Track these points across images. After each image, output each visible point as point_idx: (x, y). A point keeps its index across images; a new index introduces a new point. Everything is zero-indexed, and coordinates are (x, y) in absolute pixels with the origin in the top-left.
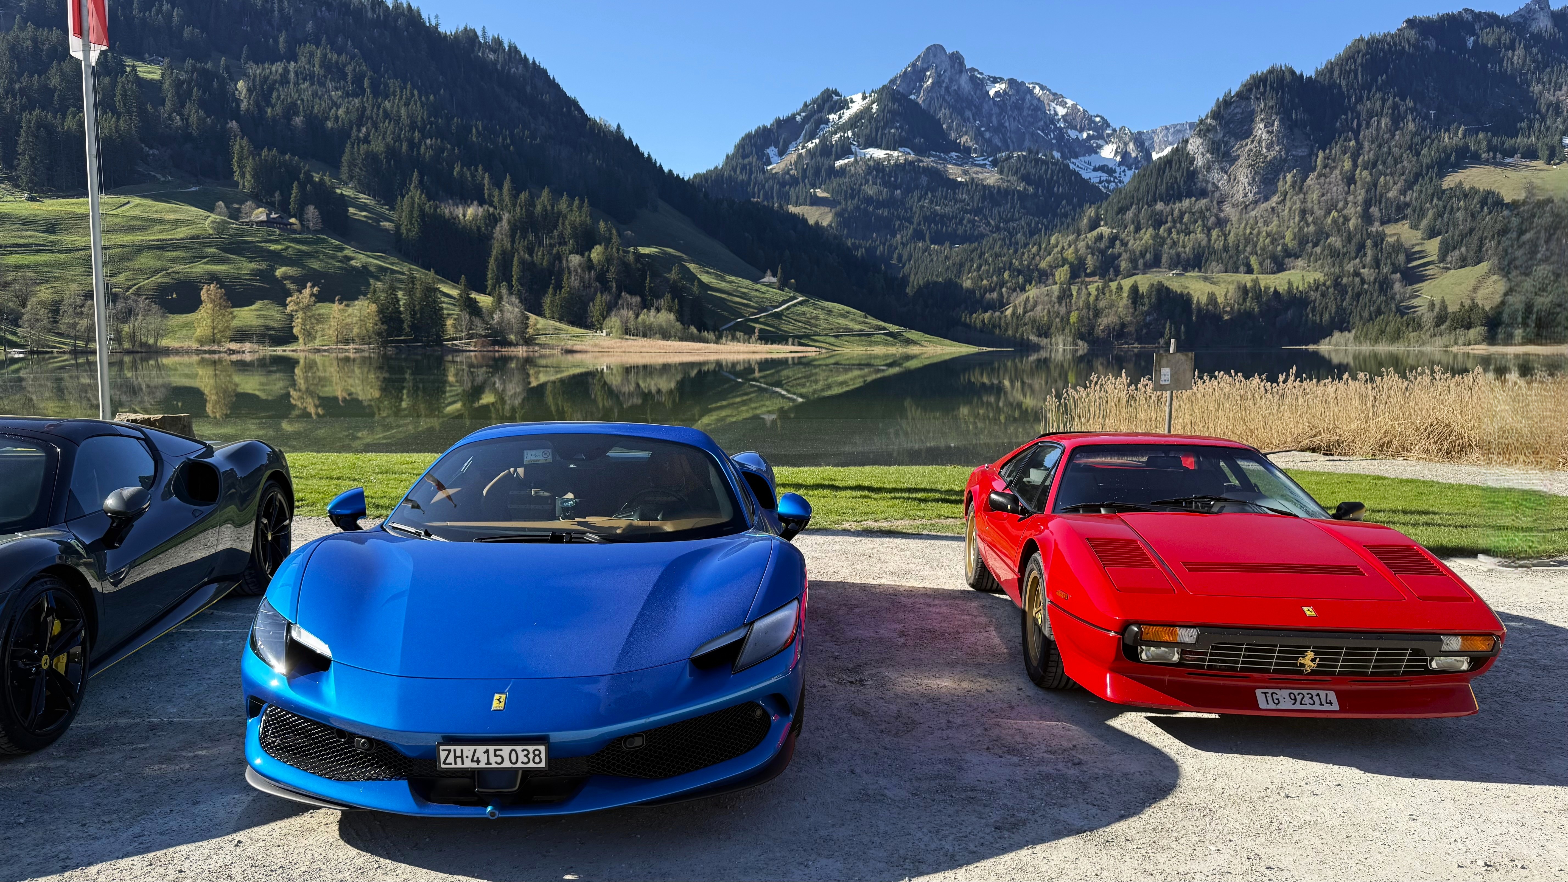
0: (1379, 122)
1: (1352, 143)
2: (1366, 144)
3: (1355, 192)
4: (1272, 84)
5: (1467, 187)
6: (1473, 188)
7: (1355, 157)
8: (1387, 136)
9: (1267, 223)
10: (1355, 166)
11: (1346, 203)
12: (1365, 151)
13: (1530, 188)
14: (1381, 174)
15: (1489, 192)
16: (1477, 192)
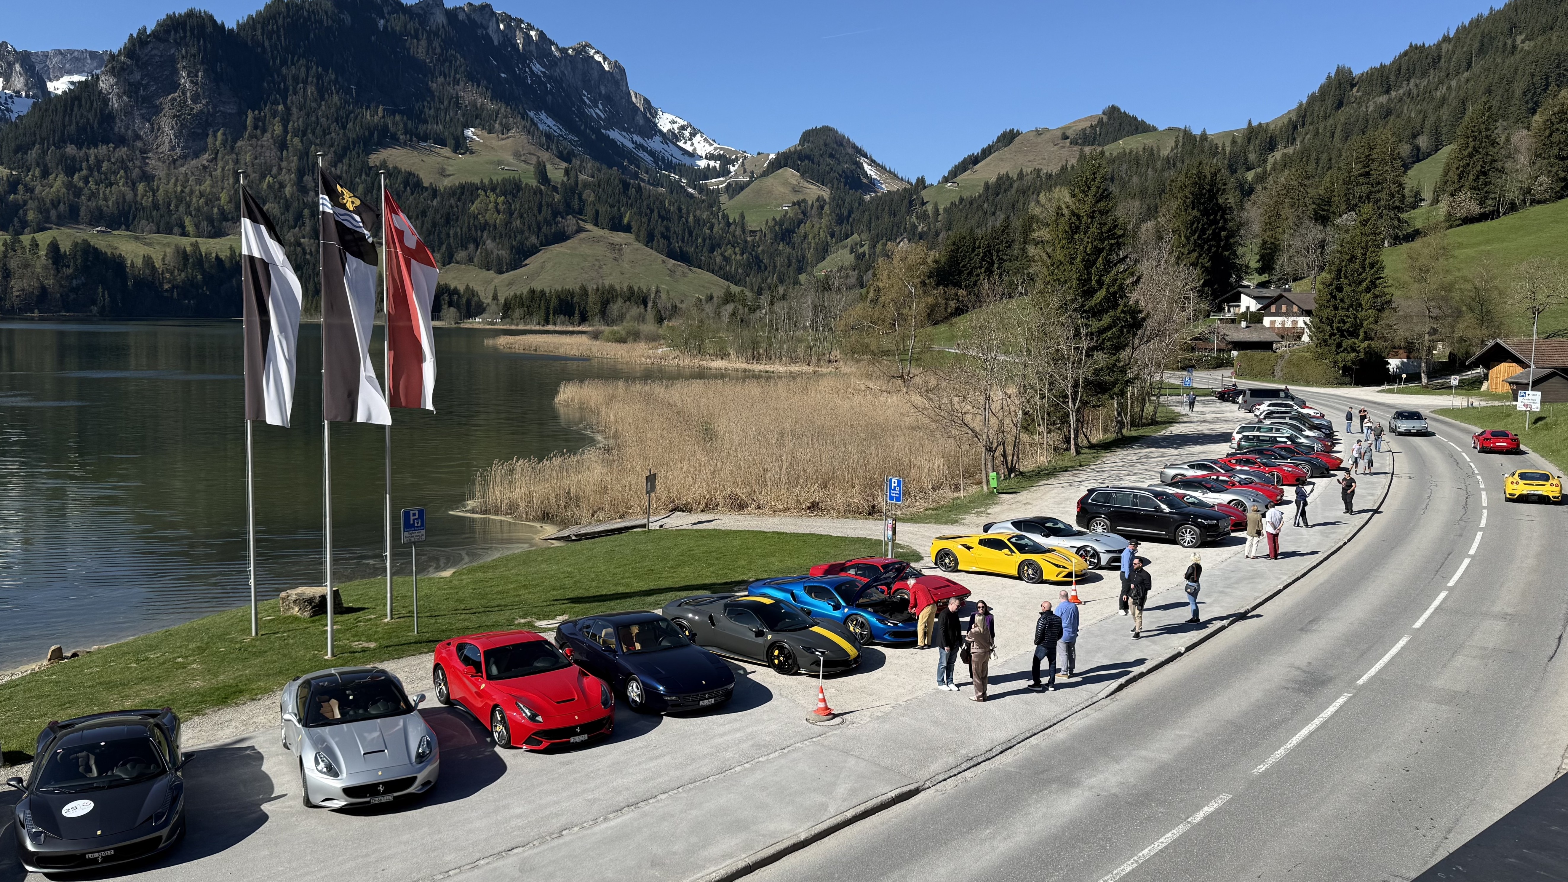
0: (305, 88)
1: (280, 107)
2: (294, 110)
3: (288, 158)
4: (192, 30)
5: (391, 166)
6: (396, 168)
7: (285, 122)
8: (314, 105)
9: (199, 182)
10: (286, 131)
11: (280, 169)
12: (294, 117)
13: (443, 173)
14: (311, 143)
15: (410, 174)
16: (399, 172)
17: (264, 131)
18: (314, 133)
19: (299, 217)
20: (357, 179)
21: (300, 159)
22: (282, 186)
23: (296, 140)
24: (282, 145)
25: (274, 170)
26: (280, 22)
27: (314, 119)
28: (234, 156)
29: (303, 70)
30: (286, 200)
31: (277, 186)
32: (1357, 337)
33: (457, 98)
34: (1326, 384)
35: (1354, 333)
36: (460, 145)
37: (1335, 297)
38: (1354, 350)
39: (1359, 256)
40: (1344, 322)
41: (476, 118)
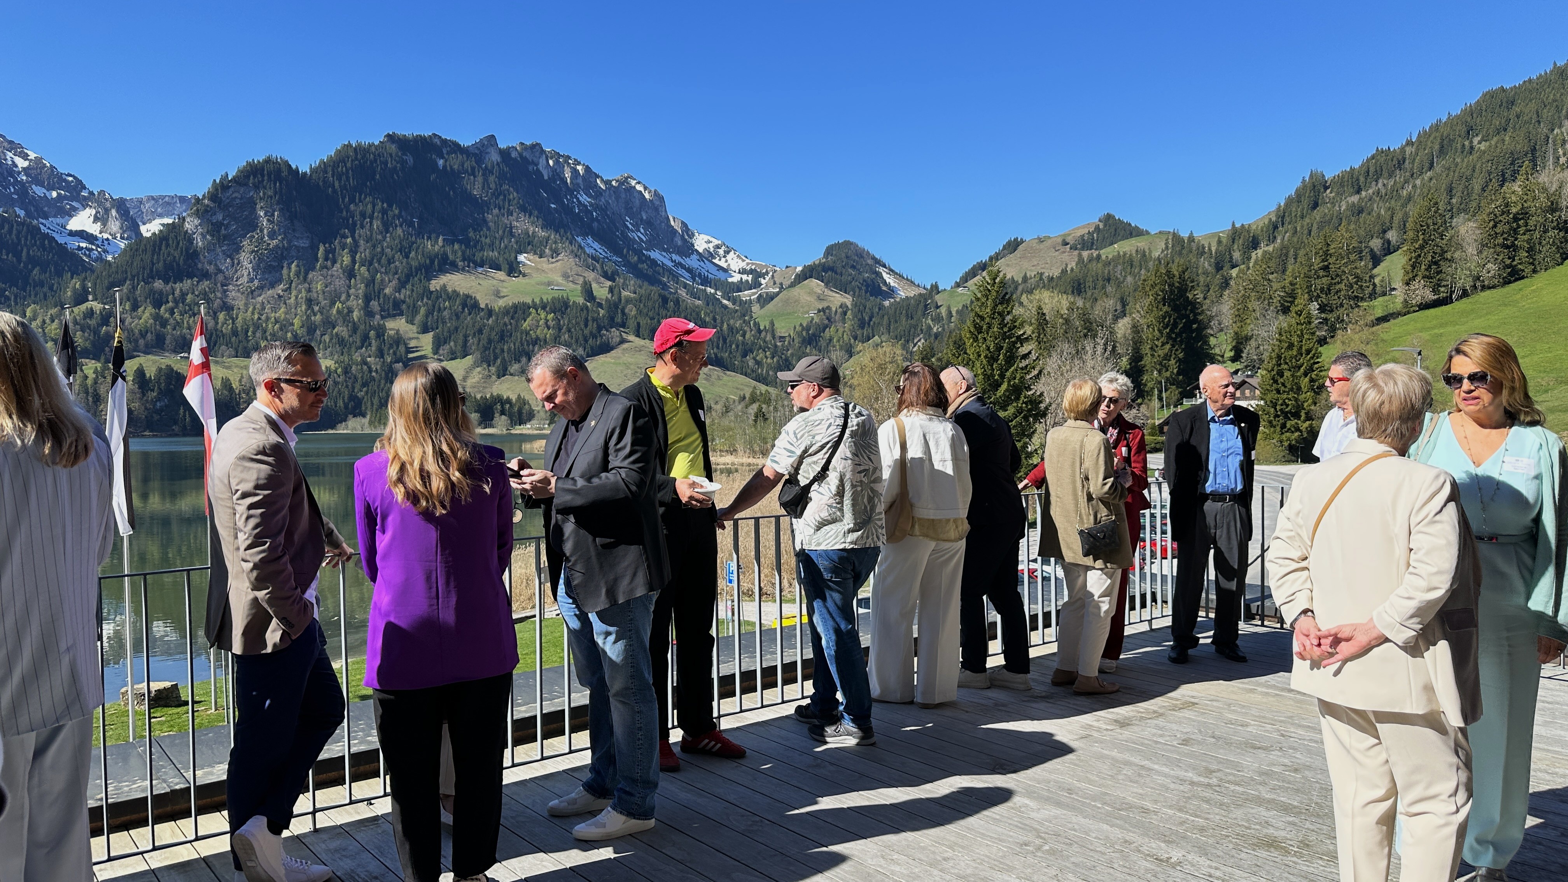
0: (371, 223)
1: (349, 240)
2: (362, 242)
3: (356, 285)
4: (269, 174)
5: (450, 290)
6: (455, 291)
7: (353, 253)
8: (379, 237)
9: (275, 310)
10: (354, 262)
11: (349, 296)
12: (362, 249)
13: (498, 295)
14: (377, 272)
15: (468, 296)
16: (458, 295)
17: (334, 262)
18: (379, 262)
19: (365, 338)
20: (419, 303)
21: (366, 286)
22: (350, 311)
23: (363, 269)
24: (350, 274)
25: (343, 297)
26: (349, 165)
27: (379, 250)
28: (307, 285)
29: (370, 206)
30: (354, 323)
31: (346, 311)
32: (1299, 418)
33: (511, 228)
34: (1274, 463)
35: (1297, 415)
36: (513, 269)
37: (1276, 382)
38: (1298, 429)
39: (1296, 343)
40: (1287, 405)
41: (528, 244)
